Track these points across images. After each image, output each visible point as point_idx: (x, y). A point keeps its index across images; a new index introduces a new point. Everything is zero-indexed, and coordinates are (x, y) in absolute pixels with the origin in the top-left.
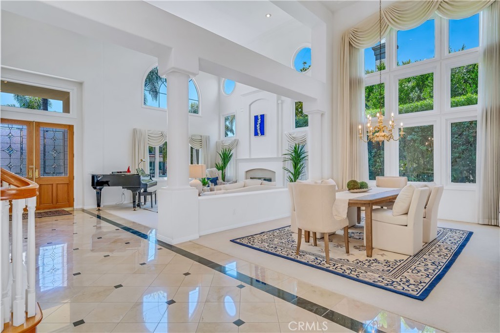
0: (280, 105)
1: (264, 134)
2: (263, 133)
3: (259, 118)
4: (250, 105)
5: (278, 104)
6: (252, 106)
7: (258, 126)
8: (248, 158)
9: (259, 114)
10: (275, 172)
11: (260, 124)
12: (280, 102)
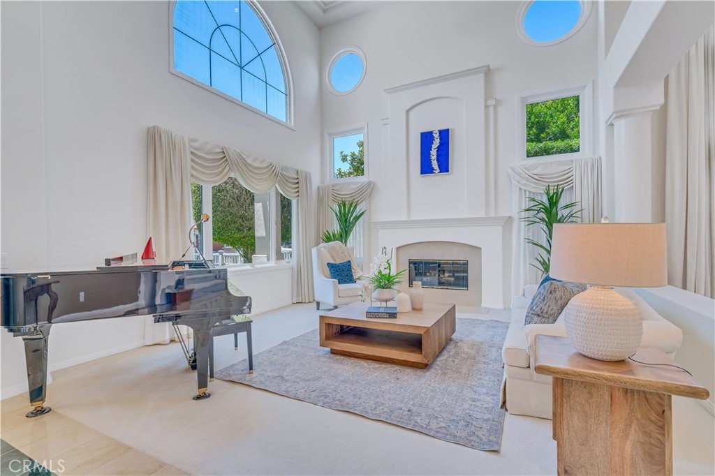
0: (492, 109)
1: (447, 171)
2: (444, 167)
3: (436, 136)
4: (408, 111)
5: (487, 107)
6: (411, 113)
7: (434, 153)
8: (405, 218)
9: (435, 128)
10: (481, 249)
11: (439, 149)
12: (492, 102)
